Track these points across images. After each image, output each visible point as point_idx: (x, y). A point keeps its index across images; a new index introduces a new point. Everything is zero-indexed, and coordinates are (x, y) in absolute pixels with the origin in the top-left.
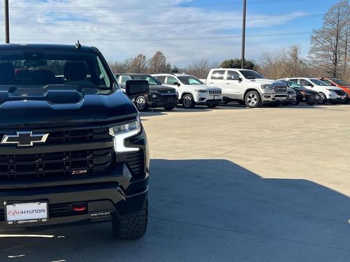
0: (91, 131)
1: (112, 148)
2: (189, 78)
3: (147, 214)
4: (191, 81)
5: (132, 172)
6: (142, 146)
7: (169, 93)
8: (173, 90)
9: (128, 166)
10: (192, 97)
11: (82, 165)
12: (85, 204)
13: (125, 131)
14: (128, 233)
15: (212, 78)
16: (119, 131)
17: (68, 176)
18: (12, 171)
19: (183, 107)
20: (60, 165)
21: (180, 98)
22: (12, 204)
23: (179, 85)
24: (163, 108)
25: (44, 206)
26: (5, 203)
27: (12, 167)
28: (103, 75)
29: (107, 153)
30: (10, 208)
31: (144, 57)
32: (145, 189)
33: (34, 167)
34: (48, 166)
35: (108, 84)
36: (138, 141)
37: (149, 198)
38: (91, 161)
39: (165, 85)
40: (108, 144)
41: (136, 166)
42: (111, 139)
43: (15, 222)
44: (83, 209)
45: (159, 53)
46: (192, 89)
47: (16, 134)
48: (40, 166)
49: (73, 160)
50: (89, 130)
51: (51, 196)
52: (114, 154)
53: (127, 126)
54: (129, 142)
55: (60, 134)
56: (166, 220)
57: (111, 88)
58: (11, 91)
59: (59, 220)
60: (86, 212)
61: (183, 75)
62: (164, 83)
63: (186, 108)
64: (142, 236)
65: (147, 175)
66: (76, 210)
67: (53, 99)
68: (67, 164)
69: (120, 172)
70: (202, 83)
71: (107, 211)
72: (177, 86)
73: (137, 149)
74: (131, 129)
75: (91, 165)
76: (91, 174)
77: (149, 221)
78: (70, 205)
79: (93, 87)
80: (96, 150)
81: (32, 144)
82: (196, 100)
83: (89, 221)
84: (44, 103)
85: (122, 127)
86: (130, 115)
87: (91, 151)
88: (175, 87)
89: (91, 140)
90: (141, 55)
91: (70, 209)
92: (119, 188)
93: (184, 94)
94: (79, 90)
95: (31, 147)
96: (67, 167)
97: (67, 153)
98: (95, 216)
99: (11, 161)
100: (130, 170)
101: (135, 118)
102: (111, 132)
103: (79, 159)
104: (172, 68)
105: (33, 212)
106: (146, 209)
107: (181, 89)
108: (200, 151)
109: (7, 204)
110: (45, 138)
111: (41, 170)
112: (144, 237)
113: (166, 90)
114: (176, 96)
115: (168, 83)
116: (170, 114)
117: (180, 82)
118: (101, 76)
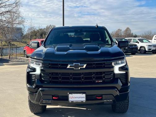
0: (104, 63)
1: (113, 71)
2: (143, 39)
3: (128, 102)
4: (144, 41)
5: (122, 83)
6: (127, 71)
7: (134, 47)
8: (136, 45)
9: (120, 80)
10: (145, 48)
11: (100, 78)
12: (101, 96)
13: (119, 64)
14: (120, 110)
15: (155, 39)
16: (116, 64)
17: (94, 83)
18: (71, 80)
19: (141, 53)
20: (91, 78)
21: (139, 49)
22: (71, 94)
23: (138, 43)
24: (130, 54)
25: (84, 95)
26: (68, 93)
27: (71, 78)
28: (108, 39)
29: (111, 74)
30: (70, 95)
31: (121, 30)
32: (128, 91)
33: (80, 79)
34: (86, 78)
35: (110, 43)
36: (125, 68)
37: (130, 95)
38: (104, 77)
39: (132, 43)
40: (111, 70)
41: (124, 80)
42: (113, 67)
43: (72, 102)
44: (100, 98)
45: (128, 28)
46: (145, 45)
47: (73, 64)
48: (83, 78)
49: (97, 76)
50: (103, 63)
51: (87, 91)
52: (114, 74)
53: (120, 62)
54: (121, 69)
55: (91, 64)
56: (136, 105)
57: (111, 45)
58: (71, 46)
59: (90, 102)
60: (101, 99)
61: (140, 38)
62: (131, 42)
63: (142, 53)
64: (126, 112)
65: (129, 84)
66: (97, 98)
67: (88, 49)
68: (94, 77)
69: (117, 82)
70: (150, 42)
71: (111, 99)
72: (137, 43)
73: (125, 72)
74: (122, 63)
75: (104, 79)
76: (104, 83)
77: (129, 105)
78: (95, 96)
79: (103, 44)
80: (106, 72)
81: (79, 69)
82: (147, 50)
83: (103, 103)
84: (84, 51)
85: (118, 62)
86: (121, 57)
87: (104, 72)
88: (137, 44)
89: (104, 67)
90: (119, 29)
91: (95, 97)
92: (116, 89)
93: (141, 47)
94: (98, 45)
95: (79, 70)
96: (94, 79)
97: (94, 73)
98: (105, 101)
99: (71, 75)
100: (121, 81)
101: (124, 58)
102: (113, 64)
103: (99, 76)
104: (134, 35)
105: (79, 98)
106: (128, 100)
107: (139, 45)
108: (150, 74)
109: (69, 94)
110: (85, 66)
111: (83, 80)
112: (127, 112)
113: (132, 45)
114: (137, 48)
115: (133, 42)
116: (134, 56)
117: (139, 41)
118: (107, 39)
